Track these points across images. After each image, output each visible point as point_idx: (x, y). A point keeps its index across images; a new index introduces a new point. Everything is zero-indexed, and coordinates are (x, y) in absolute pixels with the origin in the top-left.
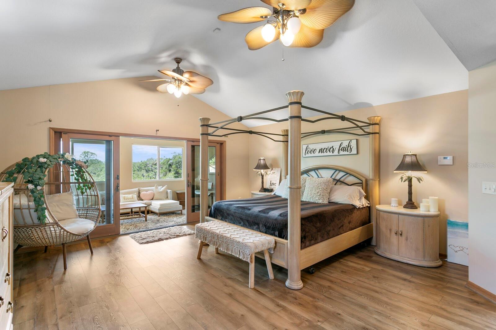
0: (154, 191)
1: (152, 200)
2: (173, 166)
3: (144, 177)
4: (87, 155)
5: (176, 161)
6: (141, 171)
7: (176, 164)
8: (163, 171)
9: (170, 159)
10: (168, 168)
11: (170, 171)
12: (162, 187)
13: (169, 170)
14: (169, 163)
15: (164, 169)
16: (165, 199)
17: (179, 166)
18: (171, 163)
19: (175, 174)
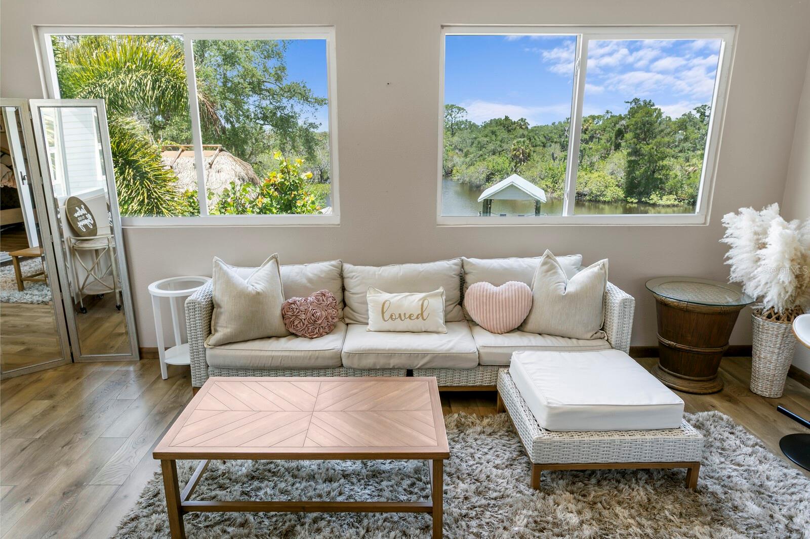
0: (536, 284)
1: (521, 328)
2: (629, 136)
3: (554, 160)
4: (450, 112)
5: (636, 123)
6: (551, 146)
7: (636, 129)
8: (599, 147)
9: (621, 118)
10: (613, 139)
11: (617, 147)
12: (577, 258)
13: (616, 143)
14: (618, 126)
15: (602, 142)
16: (592, 338)
17: (642, 136)
18: (623, 127)
19: (629, 154)
